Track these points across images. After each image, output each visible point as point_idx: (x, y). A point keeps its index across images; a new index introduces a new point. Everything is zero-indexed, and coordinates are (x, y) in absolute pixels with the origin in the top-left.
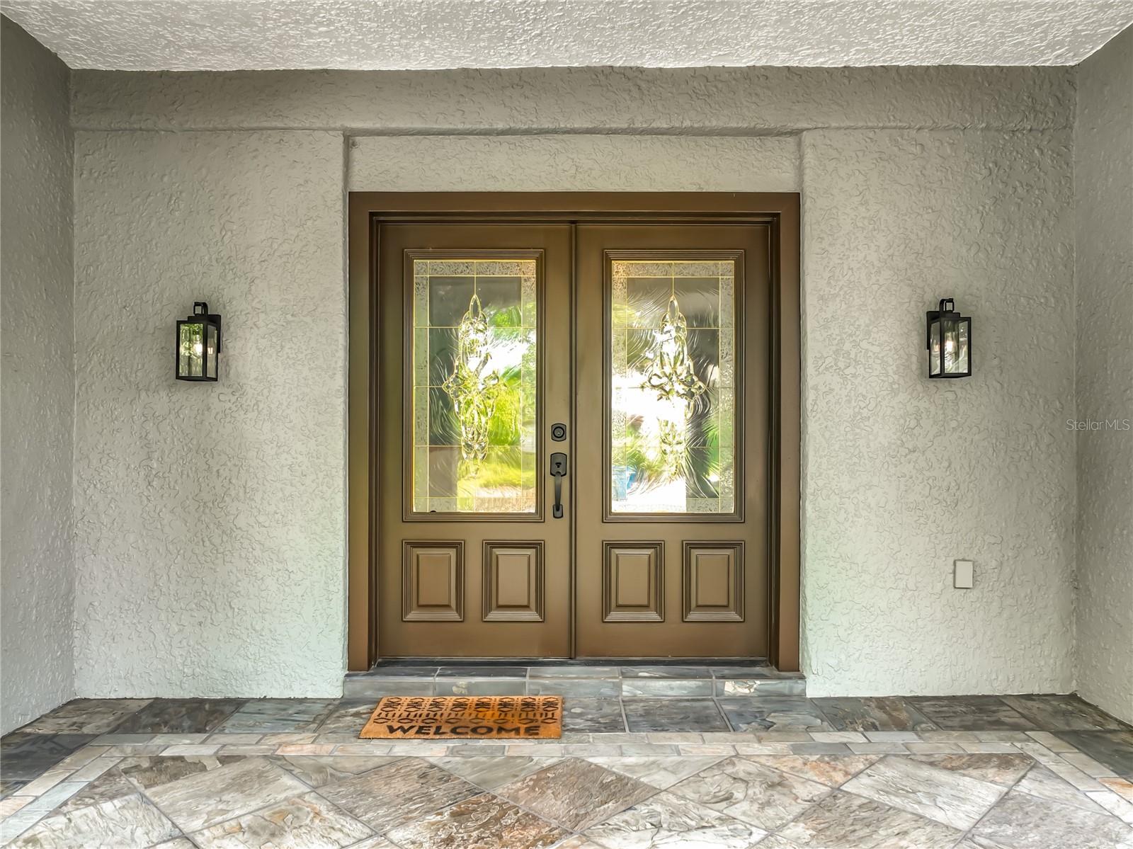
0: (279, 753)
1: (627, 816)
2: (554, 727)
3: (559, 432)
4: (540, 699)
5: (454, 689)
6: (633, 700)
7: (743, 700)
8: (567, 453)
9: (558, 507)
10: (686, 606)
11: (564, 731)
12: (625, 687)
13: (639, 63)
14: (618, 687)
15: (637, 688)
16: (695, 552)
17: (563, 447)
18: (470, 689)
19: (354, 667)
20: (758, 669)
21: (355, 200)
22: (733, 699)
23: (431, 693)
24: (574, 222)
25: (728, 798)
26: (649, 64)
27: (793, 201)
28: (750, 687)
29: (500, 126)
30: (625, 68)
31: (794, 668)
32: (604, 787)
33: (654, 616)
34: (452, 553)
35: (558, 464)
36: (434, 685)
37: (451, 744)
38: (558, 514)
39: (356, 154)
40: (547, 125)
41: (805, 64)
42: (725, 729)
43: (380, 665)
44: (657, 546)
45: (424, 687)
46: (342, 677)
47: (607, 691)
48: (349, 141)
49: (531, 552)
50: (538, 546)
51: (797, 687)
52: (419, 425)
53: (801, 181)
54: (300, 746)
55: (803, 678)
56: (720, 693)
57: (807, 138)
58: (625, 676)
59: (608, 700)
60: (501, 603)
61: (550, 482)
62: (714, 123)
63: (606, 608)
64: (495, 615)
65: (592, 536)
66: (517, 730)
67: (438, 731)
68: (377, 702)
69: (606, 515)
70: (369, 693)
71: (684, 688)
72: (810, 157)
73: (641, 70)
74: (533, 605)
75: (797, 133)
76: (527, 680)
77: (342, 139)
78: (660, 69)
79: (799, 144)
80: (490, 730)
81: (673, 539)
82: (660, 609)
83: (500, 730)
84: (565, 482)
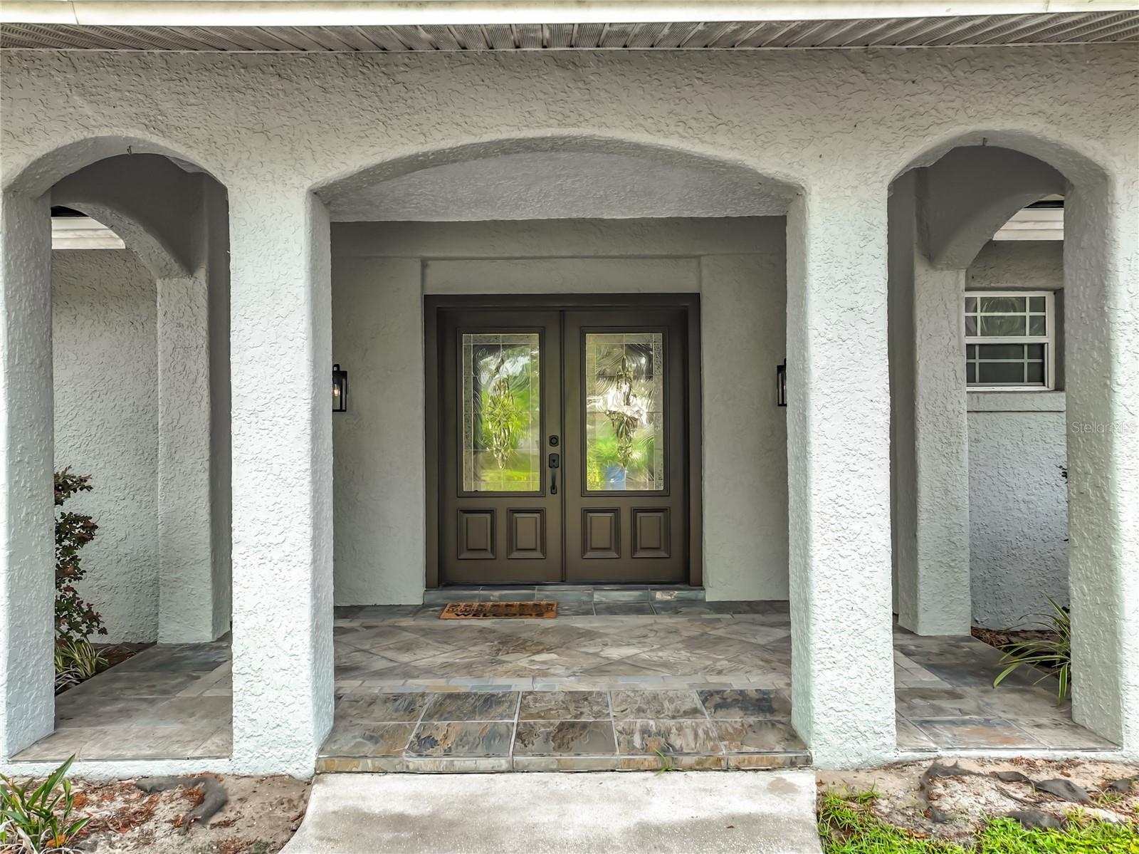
0: (396, 624)
1: (591, 642)
2: (552, 614)
3: (554, 441)
4: (544, 603)
5: (492, 598)
6: (601, 603)
7: (667, 602)
8: (559, 453)
9: (553, 487)
10: (634, 549)
11: (557, 615)
12: (595, 596)
13: (600, 217)
14: (592, 596)
15: (603, 596)
16: (639, 515)
17: (556, 450)
18: (501, 597)
19: (429, 586)
20: (677, 586)
21: (428, 300)
22: (661, 602)
23: (477, 600)
24: (562, 312)
25: (645, 636)
26: (606, 217)
27: (696, 298)
28: (671, 595)
29: (517, 255)
30: (592, 219)
31: (699, 585)
32: (579, 633)
33: (614, 555)
34: (488, 516)
35: (554, 461)
36: (480, 595)
37: (493, 621)
38: (554, 491)
39: (429, 271)
40: (545, 254)
41: (702, 216)
42: (653, 614)
43: (444, 586)
44: (615, 511)
45: (474, 597)
46: (423, 591)
47: (584, 598)
48: (424, 264)
49: (537, 515)
50: (541, 511)
51: (700, 595)
52: (467, 437)
53: (700, 287)
54: (407, 622)
55: (704, 589)
56: (653, 599)
57: (704, 261)
58: (596, 590)
59: (585, 603)
60: (519, 547)
61: (549, 471)
62: (647, 252)
63: (584, 550)
64: (516, 555)
65: (575, 505)
66: (531, 615)
67: (484, 615)
68: (446, 605)
69: (583, 491)
70: (439, 601)
71: (630, 596)
72: (705, 272)
73: (602, 220)
74: (539, 548)
75: (698, 257)
76: (535, 592)
77: (419, 263)
78: (614, 219)
79: (699, 263)
80: (515, 615)
81: (625, 507)
82: (618, 550)
83: (521, 615)
84: (558, 470)
